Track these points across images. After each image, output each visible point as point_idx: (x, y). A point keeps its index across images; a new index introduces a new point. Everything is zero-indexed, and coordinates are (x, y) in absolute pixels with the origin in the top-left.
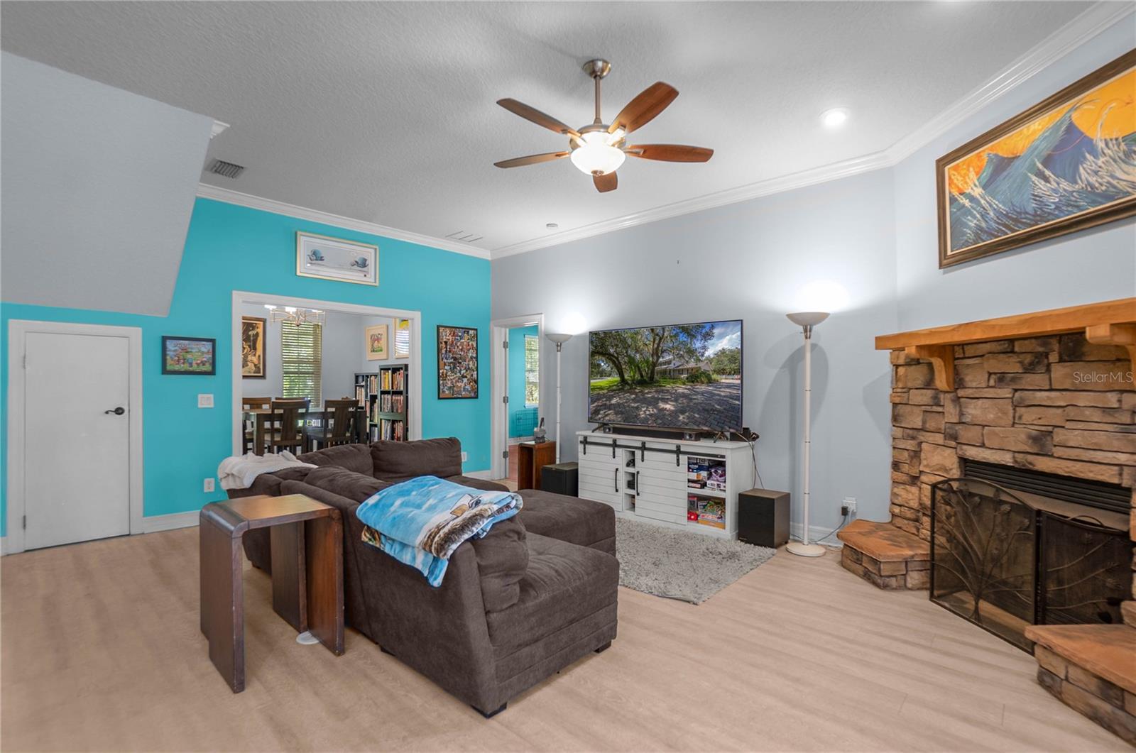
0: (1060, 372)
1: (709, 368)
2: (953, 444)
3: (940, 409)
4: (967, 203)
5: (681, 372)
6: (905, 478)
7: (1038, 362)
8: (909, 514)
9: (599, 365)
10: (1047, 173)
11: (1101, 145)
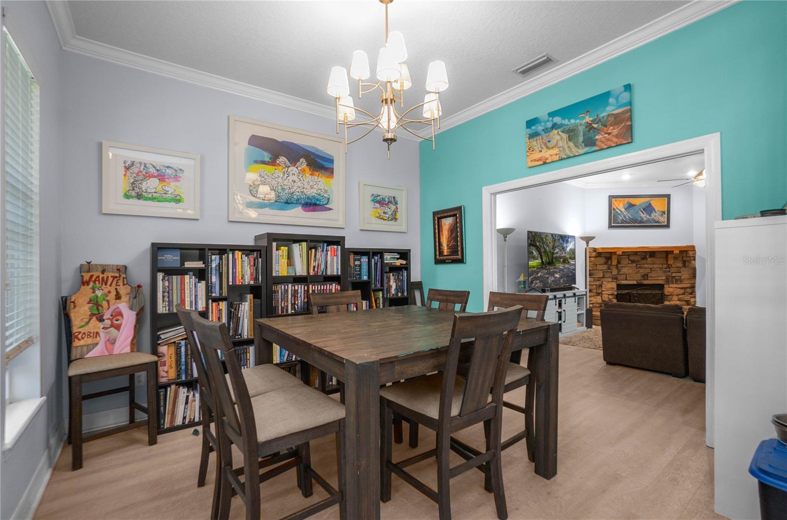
0: (649, 260)
1: (568, 256)
2: (616, 281)
3: (610, 271)
4: (619, 212)
5: (560, 258)
6: (594, 294)
7: (644, 258)
8: (598, 305)
9: (533, 252)
10: (644, 212)
11: (657, 211)
